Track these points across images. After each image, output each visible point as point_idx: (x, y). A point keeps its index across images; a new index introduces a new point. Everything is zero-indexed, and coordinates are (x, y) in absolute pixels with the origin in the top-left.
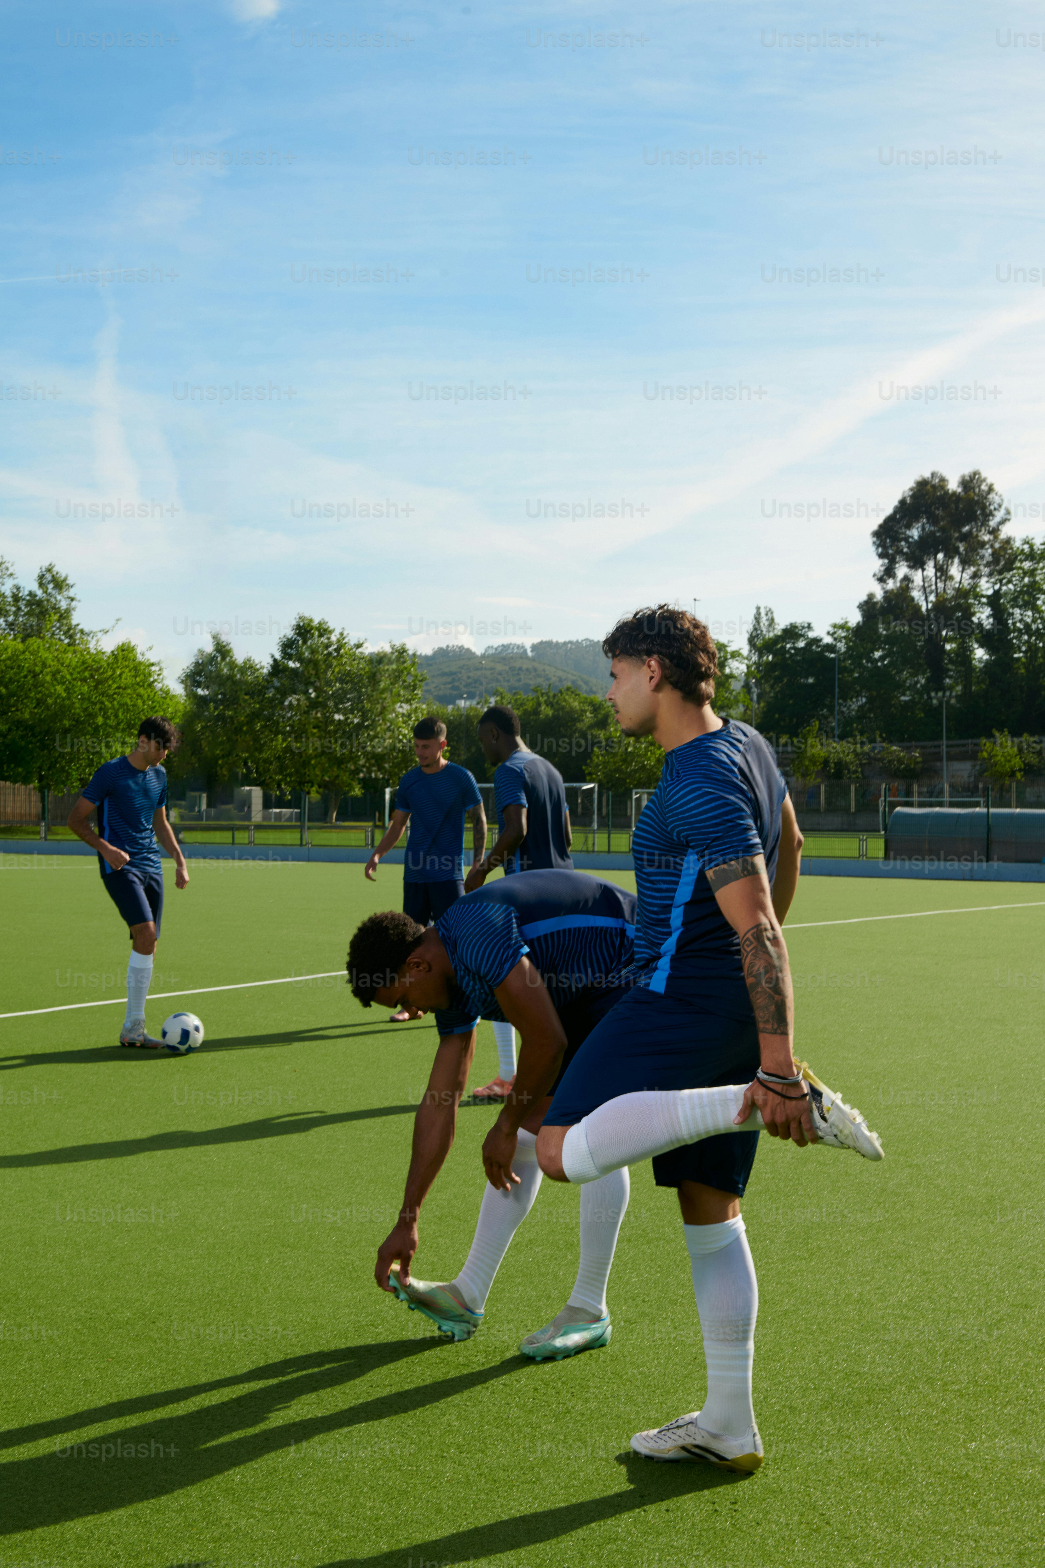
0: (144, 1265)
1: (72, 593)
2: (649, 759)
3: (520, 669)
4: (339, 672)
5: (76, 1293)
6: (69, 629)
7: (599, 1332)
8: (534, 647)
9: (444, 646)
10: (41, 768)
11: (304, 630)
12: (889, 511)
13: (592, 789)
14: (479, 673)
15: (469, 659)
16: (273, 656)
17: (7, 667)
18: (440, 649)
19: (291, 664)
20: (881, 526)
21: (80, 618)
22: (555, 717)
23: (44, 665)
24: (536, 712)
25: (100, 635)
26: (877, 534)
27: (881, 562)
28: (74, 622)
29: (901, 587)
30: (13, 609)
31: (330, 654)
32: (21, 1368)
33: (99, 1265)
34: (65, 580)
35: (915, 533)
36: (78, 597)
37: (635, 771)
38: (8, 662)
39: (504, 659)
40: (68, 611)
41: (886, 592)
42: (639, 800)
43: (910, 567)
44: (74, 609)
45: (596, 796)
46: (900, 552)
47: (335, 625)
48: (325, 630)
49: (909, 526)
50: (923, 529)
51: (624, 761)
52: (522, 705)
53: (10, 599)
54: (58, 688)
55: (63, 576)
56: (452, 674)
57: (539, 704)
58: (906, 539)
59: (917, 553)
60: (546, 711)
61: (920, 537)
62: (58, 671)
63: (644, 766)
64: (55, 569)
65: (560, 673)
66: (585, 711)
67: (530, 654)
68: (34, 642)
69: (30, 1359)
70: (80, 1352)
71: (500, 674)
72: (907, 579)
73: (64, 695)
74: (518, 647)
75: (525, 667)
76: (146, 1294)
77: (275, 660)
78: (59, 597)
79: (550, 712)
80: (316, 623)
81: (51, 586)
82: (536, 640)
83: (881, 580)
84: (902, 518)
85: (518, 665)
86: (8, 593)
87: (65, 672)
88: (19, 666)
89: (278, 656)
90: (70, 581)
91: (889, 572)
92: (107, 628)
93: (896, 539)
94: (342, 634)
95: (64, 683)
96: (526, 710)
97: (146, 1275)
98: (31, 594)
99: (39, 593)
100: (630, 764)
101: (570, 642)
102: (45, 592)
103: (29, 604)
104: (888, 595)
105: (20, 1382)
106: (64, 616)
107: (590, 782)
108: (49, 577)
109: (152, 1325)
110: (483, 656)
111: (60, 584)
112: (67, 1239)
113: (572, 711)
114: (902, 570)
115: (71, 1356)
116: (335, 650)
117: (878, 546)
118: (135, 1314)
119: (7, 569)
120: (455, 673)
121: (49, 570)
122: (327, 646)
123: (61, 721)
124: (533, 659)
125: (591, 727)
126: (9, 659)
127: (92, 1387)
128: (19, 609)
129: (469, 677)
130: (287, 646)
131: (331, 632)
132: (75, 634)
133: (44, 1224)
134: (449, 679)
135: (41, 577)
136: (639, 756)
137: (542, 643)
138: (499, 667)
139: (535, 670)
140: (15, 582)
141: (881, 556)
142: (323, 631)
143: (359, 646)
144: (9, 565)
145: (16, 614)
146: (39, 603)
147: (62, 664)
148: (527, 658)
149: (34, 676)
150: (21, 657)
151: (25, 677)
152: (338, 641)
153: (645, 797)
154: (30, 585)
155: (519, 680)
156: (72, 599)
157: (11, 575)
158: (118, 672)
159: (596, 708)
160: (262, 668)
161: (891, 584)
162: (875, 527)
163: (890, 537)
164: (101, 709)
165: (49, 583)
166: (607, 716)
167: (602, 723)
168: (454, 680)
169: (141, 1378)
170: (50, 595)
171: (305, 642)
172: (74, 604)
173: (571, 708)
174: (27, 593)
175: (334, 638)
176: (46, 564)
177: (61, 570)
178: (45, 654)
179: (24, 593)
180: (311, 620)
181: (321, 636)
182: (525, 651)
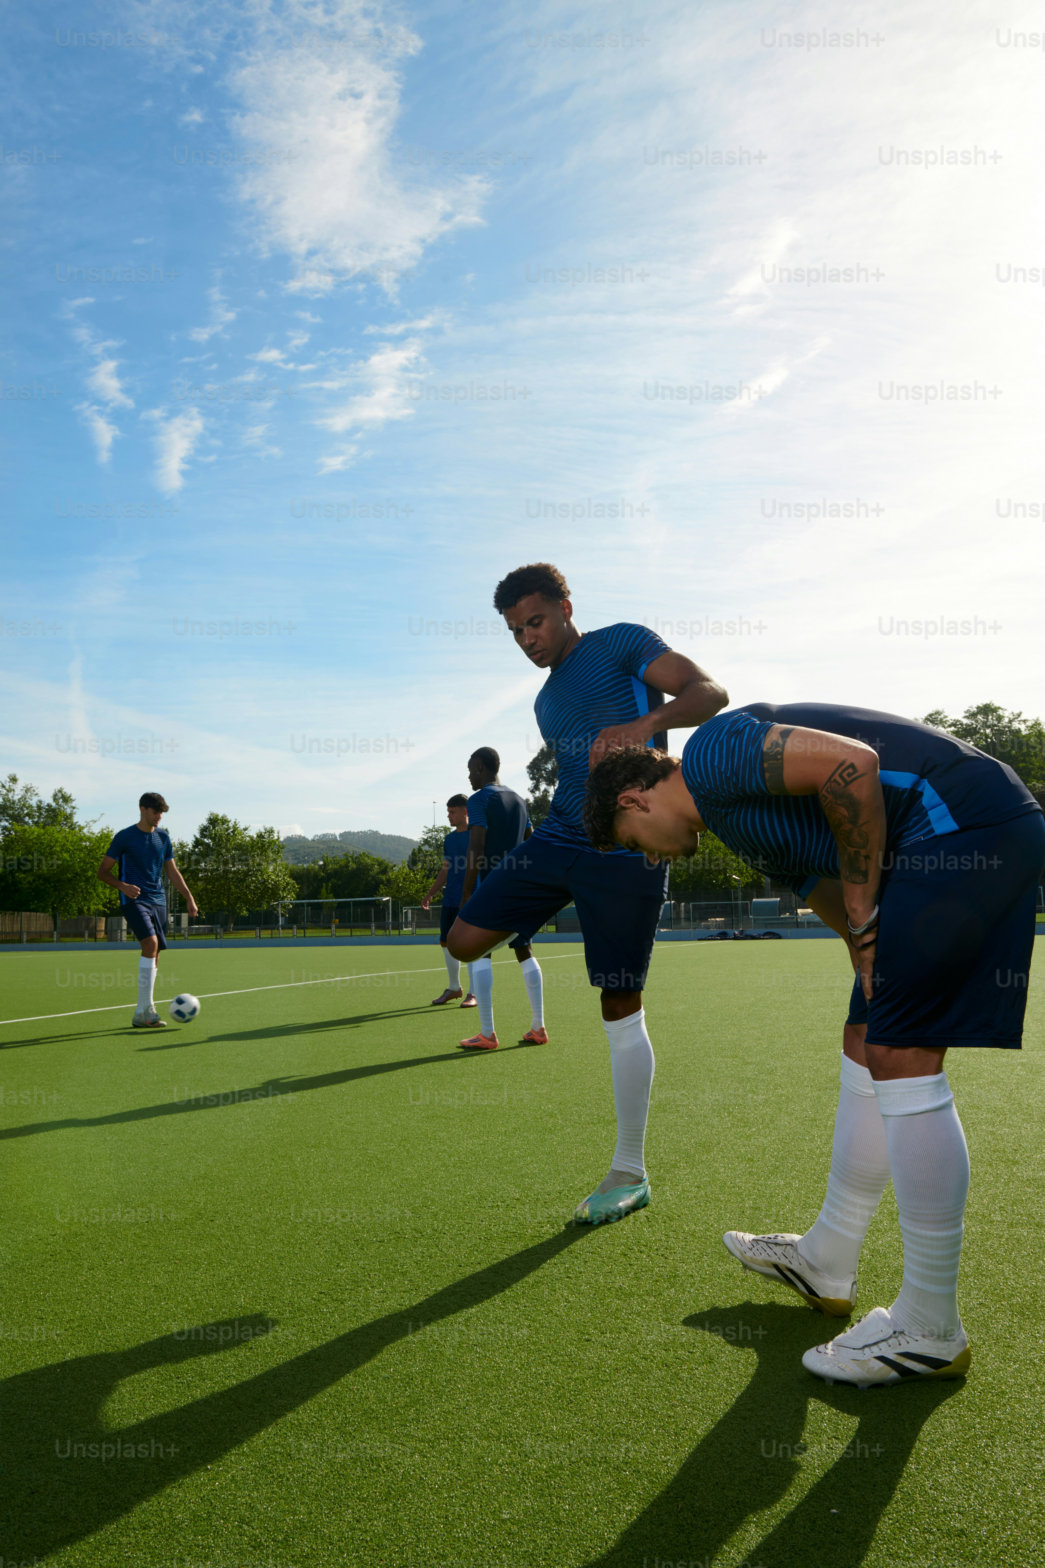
0: (187, 1171)
1: (73, 804)
2: (411, 890)
3: (333, 847)
4: (234, 844)
5: (128, 1200)
6: (72, 825)
7: (641, 1192)
8: (341, 835)
9: (290, 836)
10: (53, 903)
11: (214, 821)
12: (535, 755)
13: (388, 901)
14: (310, 850)
15: (305, 842)
16: (195, 836)
17: (33, 844)
18: (288, 837)
19: (206, 840)
20: (531, 763)
21: (79, 819)
22: (358, 869)
23: (57, 841)
24: (347, 866)
25: (91, 823)
26: (529, 767)
27: (532, 782)
28: (75, 821)
29: (543, 796)
30: (37, 814)
31: (229, 834)
32: (82, 1279)
33: (145, 1174)
34: (70, 797)
35: (549, 766)
36: (77, 807)
37: (404, 897)
38: (34, 840)
39: (324, 842)
40: (71, 815)
41: (535, 798)
42: (406, 913)
43: (547, 784)
44: (75, 814)
45: (390, 904)
46: (541, 776)
47: (231, 817)
48: (226, 821)
49: (546, 763)
50: (554, 764)
51: (397, 892)
52: (338, 863)
53: (35, 809)
54: (65, 855)
55: (69, 794)
56: (295, 850)
57: (349, 862)
58: (545, 770)
59: (551, 777)
60: (353, 866)
61: (552, 768)
62: (64, 845)
63: (409, 894)
64: (64, 791)
65: (355, 849)
66: (374, 865)
67: (338, 839)
68: (50, 829)
69: (91, 1269)
70: (145, 1256)
71: (322, 850)
72: (546, 791)
73: (69, 859)
74: (332, 835)
75: (336, 846)
76: (197, 1195)
77: (196, 839)
78: (65, 807)
79: (355, 866)
80: (220, 817)
81: (61, 800)
82: (342, 831)
83: (532, 792)
84: (542, 759)
85: (332, 845)
86: (34, 805)
87: (69, 845)
88: (41, 843)
89: (198, 836)
90: (73, 797)
91: (536, 788)
92: (95, 819)
93: (539, 770)
94: (235, 822)
95: (69, 852)
96: (341, 865)
97: (191, 1179)
98: (48, 805)
99: (54, 804)
100: (400, 893)
101: (361, 832)
102: (57, 804)
103: (47, 811)
104: (536, 800)
105: (83, 1295)
106: (69, 817)
107: (387, 896)
108: (60, 795)
109: (211, 1224)
110: (313, 840)
111: (66, 799)
112: (110, 1155)
113: (367, 865)
114: (543, 786)
115: (135, 1261)
116: (232, 832)
117: (530, 774)
118: (191, 1215)
119: (34, 791)
120: (297, 850)
121: (60, 791)
122: (227, 830)
123: (66, 874)
124: (340, 842)
125: (378, 873)
126: (35, 838)
127: (165, 1293)
128: (41, 814)
129: (304, 852)
130: (204, 831)
131: (229, 822)
132: (75, 828)
133: (87, 1144)
134: (293, 854)
135: (55, 795)
136: (406, 888)
137: (345, 832)
138: (321, 846)
139: (342, 848)
140: (39, 798)
141: (532, 779)
142: (224, 821)
143: (245, 829)
144: (35, 789)
145: (39, 817)
146: (54, 810)
147: (67, 841)
148: (337, 841)
149: (51, 849)
150: (42, 837)
151: (45, 849)
152: (234, 826)
153: (410, 911)
154: (48, 799)
155: (333, 853)
156: (74, 808)
157: (37, 794)
158: (102, 844)
159: (380, 864)
160: (188, 845)
161: (537, 794)
162: (528, 764)
163: (536, 769)
164: (91, 866)
165: (60, 798)
166: (386, 867)
167: (384, 871)
168: (296, 854)
169: (216, 1278)
170: (60, 806)
171: (214, 828)
172: (74, 810)
173: (366, 863)
174: (46, 804)
175: (231, 825)
176: (58, 788)
177: (68, 791)
178: (56, 835)
179: (44, 805)
180: (217, 815)
181: (223, 824)
182: (336, 837)
